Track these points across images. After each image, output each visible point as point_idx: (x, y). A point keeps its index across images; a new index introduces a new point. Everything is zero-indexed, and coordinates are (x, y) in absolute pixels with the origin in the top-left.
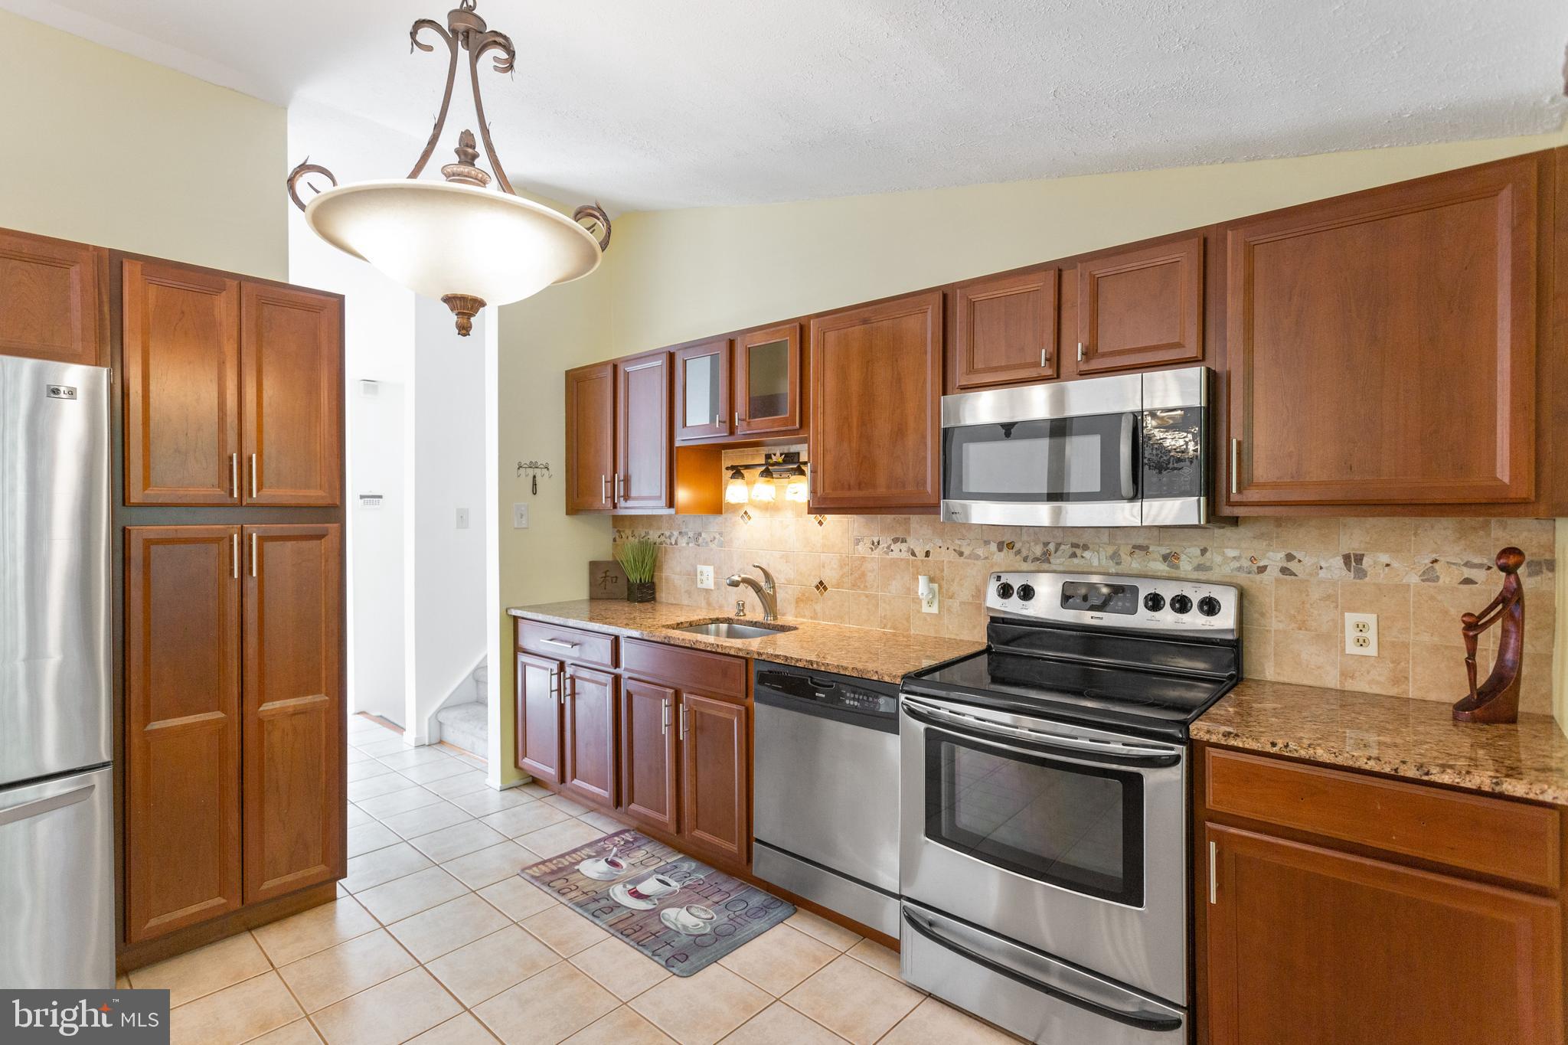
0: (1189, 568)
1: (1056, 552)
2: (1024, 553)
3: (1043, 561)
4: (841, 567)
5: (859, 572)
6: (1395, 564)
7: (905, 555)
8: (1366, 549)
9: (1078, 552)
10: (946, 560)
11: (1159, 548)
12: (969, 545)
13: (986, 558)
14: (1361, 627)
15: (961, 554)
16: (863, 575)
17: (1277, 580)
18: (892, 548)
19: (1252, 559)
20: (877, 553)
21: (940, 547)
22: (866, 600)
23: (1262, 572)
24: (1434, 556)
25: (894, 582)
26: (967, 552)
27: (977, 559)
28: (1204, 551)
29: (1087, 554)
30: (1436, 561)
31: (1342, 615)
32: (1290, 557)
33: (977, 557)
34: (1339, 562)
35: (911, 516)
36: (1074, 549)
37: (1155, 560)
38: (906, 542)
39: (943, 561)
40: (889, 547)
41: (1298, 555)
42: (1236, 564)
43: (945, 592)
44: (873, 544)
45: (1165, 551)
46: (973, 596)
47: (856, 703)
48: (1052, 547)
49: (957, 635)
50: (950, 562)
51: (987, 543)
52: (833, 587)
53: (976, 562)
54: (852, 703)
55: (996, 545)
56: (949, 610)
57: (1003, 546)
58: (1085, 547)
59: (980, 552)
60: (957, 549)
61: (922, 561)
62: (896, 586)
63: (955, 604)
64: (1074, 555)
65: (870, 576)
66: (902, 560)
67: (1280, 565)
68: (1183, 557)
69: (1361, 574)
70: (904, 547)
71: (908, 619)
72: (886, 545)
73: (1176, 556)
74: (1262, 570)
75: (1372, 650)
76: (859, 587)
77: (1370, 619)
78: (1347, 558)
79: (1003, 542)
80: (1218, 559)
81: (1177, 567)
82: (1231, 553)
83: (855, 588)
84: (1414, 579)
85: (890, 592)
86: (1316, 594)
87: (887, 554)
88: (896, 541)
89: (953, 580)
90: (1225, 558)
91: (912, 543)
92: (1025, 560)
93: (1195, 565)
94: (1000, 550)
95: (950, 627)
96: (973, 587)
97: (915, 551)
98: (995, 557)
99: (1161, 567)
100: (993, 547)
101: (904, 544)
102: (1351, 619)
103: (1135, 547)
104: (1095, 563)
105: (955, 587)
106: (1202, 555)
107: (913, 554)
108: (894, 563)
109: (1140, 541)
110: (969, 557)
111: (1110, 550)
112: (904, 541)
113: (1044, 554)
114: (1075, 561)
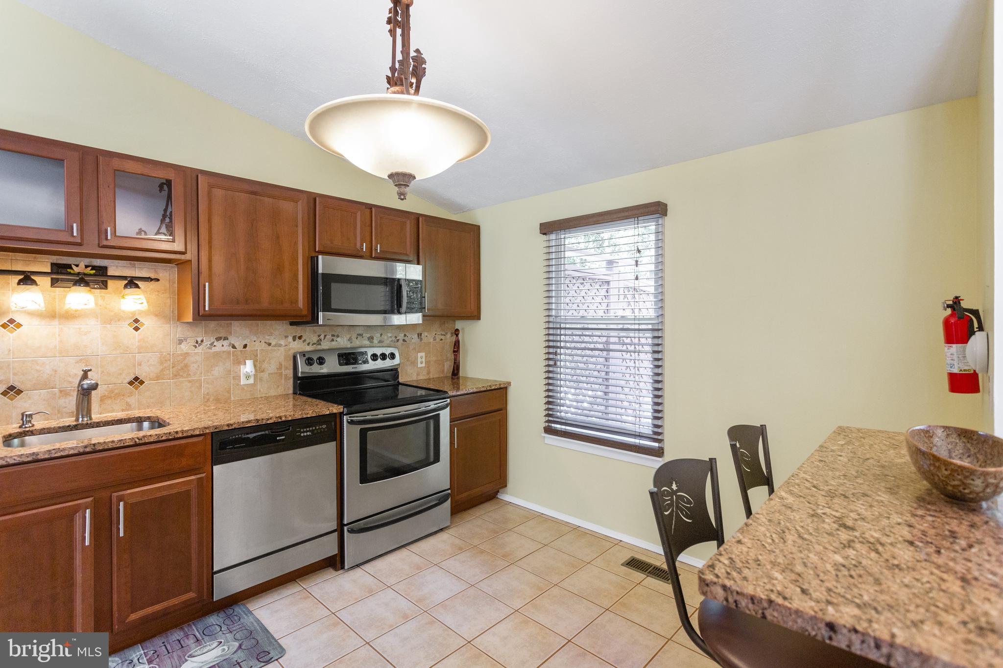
0: (377, 342)
1: (324, 339)
2: (308, 341)
3: (318, 345)
4: (161, 363)
5: (183, 365)
6: (428, 336)
7: (226, 348)
8: (422, 331)
9: (335, 338)
10: (259, 349)
11: (367, 335)
12: (275, 338)
13: (286, 345)
14: (421, 358)
15: (270, 344)
16: (186, 366)
17: (402, 344)
18: (215, 344)
19: (396, 337)
20: (199, 350)
21: (255, 341)
22: (189, 385)
23: (398, 342)
24: (435, 332)
25: (217, 368)
26: (273, 343)
27: (280, 347)
28: (381, 335)
29: (339, 339)
30: (436, 334)
31: (417, 354)
32: (405, 335)
33: (280, 345)
34: (416, 335)
35: (232, 322)
36: (333, 337)
37: (365, 340)
38: (227, 339)
39: (257, 350)
40: (212, 344)
41: (407, 334)
42: (390, 339)
43: (258, 369)
44: (197, 342)
45: (368, 335)
46: (277, 369)
47: (308, 433)
48: (322, 337)
49: (266, 394)
50: (262, 350)
51: (286, 337)
52: (151, 379)
53: (279, 348)
54: (305, 434)
55: (292, 338)
56: (261, 380)
57: (296, 338)
58: (338, 336)
59: (282, 342)
60: (267, 342)
61: (241, 351)
62: (218, 371)
63: (265, 375)
64: (333, 340)
65: (193, 368)
66: (224, 352)
67: (403, 338)
68: (375, 338)
69: (421, 339)
70: (226, 343)
71: (229, 392)
72: (210, 343)
73: (372, 338)
74: (398, 340)
75: (423, 365)
76: (182, 376)
77: (423, 354)
78: (418, 334)
79: (296, 336)
80: (386, 338)
81: (373, 342)
82: (390, 335)
83: (178, 377)
84: (432, 340)
85: (213, 375)
86: (411, 347)
87: (210, 348)
88: (218, 339)
89: (264, 361)
90: (388, 337)
91: (233, 340)
92: (308, 344)
93: (378, 341)
94: (294, 340)
95: (262, 390)
96: (278, 363)
97: (236, 345)
98: (291, 344)
99: (367, 343)
100: (290, 339)
101: (226, 341)
102: (420, 355)
103: (358, 335)
104: (342, 343)
105: (265, 365)
106: (381, 336)
107: (234, 347)
108: (217, 355)
109: (360, 332)
110: (275, 346)
111: (348, 336)
112: (226, 339)
113: (318, 341)
114: (333, 343)
